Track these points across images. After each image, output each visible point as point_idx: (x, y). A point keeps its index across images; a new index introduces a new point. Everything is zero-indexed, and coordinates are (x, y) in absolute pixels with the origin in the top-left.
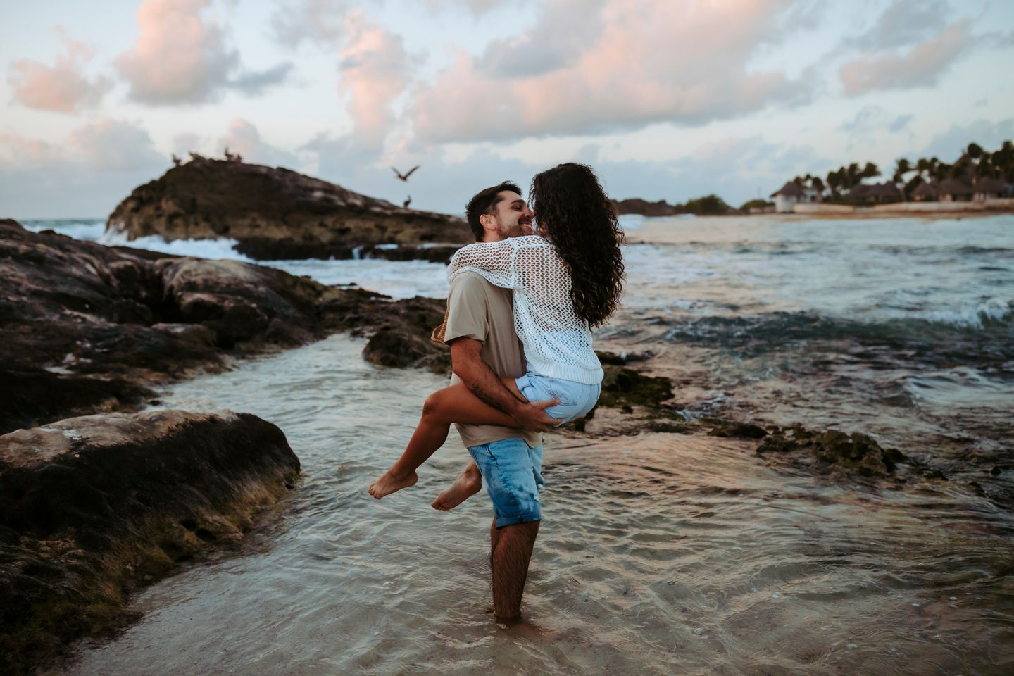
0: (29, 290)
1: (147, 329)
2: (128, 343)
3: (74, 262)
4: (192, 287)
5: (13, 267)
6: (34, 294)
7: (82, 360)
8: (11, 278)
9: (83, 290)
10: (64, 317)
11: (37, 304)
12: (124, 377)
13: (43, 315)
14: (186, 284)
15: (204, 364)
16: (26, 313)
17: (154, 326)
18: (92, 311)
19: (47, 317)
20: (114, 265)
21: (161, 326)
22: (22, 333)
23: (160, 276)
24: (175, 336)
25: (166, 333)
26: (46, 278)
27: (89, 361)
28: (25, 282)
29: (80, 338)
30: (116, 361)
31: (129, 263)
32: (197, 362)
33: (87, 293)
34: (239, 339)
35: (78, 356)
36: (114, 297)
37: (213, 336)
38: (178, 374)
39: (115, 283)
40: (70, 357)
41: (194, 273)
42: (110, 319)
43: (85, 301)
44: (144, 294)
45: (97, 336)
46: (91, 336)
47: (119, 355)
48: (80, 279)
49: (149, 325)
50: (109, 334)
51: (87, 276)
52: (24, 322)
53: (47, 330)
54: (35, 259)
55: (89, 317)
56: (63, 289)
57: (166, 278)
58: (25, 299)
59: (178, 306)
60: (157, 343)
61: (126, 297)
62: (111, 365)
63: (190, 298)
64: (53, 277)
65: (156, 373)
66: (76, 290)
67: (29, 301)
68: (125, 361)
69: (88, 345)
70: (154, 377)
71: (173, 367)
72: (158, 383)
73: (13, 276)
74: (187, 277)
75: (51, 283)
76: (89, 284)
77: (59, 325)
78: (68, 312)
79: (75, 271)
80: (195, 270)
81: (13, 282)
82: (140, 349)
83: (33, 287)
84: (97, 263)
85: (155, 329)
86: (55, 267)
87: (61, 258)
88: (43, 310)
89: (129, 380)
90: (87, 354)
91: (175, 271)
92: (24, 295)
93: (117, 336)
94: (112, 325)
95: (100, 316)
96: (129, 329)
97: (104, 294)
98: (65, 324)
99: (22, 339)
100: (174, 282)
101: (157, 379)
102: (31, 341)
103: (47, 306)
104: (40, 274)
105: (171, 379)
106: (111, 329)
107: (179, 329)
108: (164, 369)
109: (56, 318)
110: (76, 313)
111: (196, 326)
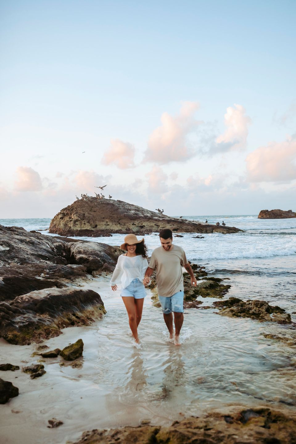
0: (30, 253)
1: (65, 266)
2: (59, 270)
3: (43, 244)
4: (80, 252)
5: (25, 246)
6: (32, 255)
7: (46, 275)
8: (25, 249)
9: (46, 253)
10: (40, 262)
11: (33, 258)
12: (58, 280)
13: (35, 261)
14: (78, 251)
15: (82, 277)
16: (30, 261)
17: (67, 265)
18: (49, 260)
19: (36, 262)
20: (55, 244)
21: (69, 265)
22: (29, 267)
23: (70, 248)
24: (73, 269)
25: (71, 268)
26: (35, 249)
27: (48, 276)
28: (29, 251)
29: (46, 269)
30: (56, 276)
31: (60, 244)
32: (80, 277)
33: (47, 254)
34: (94, 270)
35: (45, 274)
36: (55, 255)
37: (85, 269)
38: (74, 280)
39: (55, 250)
40: (42, 274)
41: (80, 248)
42: (54, 263)
43: (47, 257)
44: (64, 254)
45: (50, 268)
46: (49, 268)
47: (57, 274)
48: (45, 250)
49: (66, 265)
50: (54, 267)
51: (47, 249)
52: (29, 264)
53: (36, 266)
54: (32, 243)
55: (48, 262)
56: (40, 253)
57: (72, 249)
58: (29, 256)
59: (75, 259)
60: (68, 271)
61: (59, 255)
62: (54, 277)
63: (79, 256)
64: (37, 249)
65: (67, 280)
66: (44, 254)
67: (31, 257)
68: (58, 276)
69: (48, 271)
70: (67, 281)
71: (72, 278)
72: (68, 283)
73: (26, 249)
74: (78, 249)
75: (37, 251)
76: (48, 252)
77: (39, 265)
78: (42, 260)
79: (44, 247)
80: (81, 247)
81: (26, 251)
82: (63, 272)
83: (32, 252)
84: (50, 244)
85: (67, 266)
86: (38, 246)
87: (39, 242)
88: (34, 260)
89: (60, 281)
90: (47, 274)
91: (75, 247)
92: (29, 255)
93: (56, 268)
94: (55, 265)
95: (51, 262)
96: (60, 266)
97: (52, 255)
98: (41, 264)
99: (30, 269)
100: (74, 251)
101: (67, 282)
102: (31, 269)
103: (36, 259)
104: (33, 248)
105: (71, 282)
106: (54, 266)
107: (75, 266)
108: (70, 279)
109: (38, 262)
110: (44, 261)
111: (80, 265)
